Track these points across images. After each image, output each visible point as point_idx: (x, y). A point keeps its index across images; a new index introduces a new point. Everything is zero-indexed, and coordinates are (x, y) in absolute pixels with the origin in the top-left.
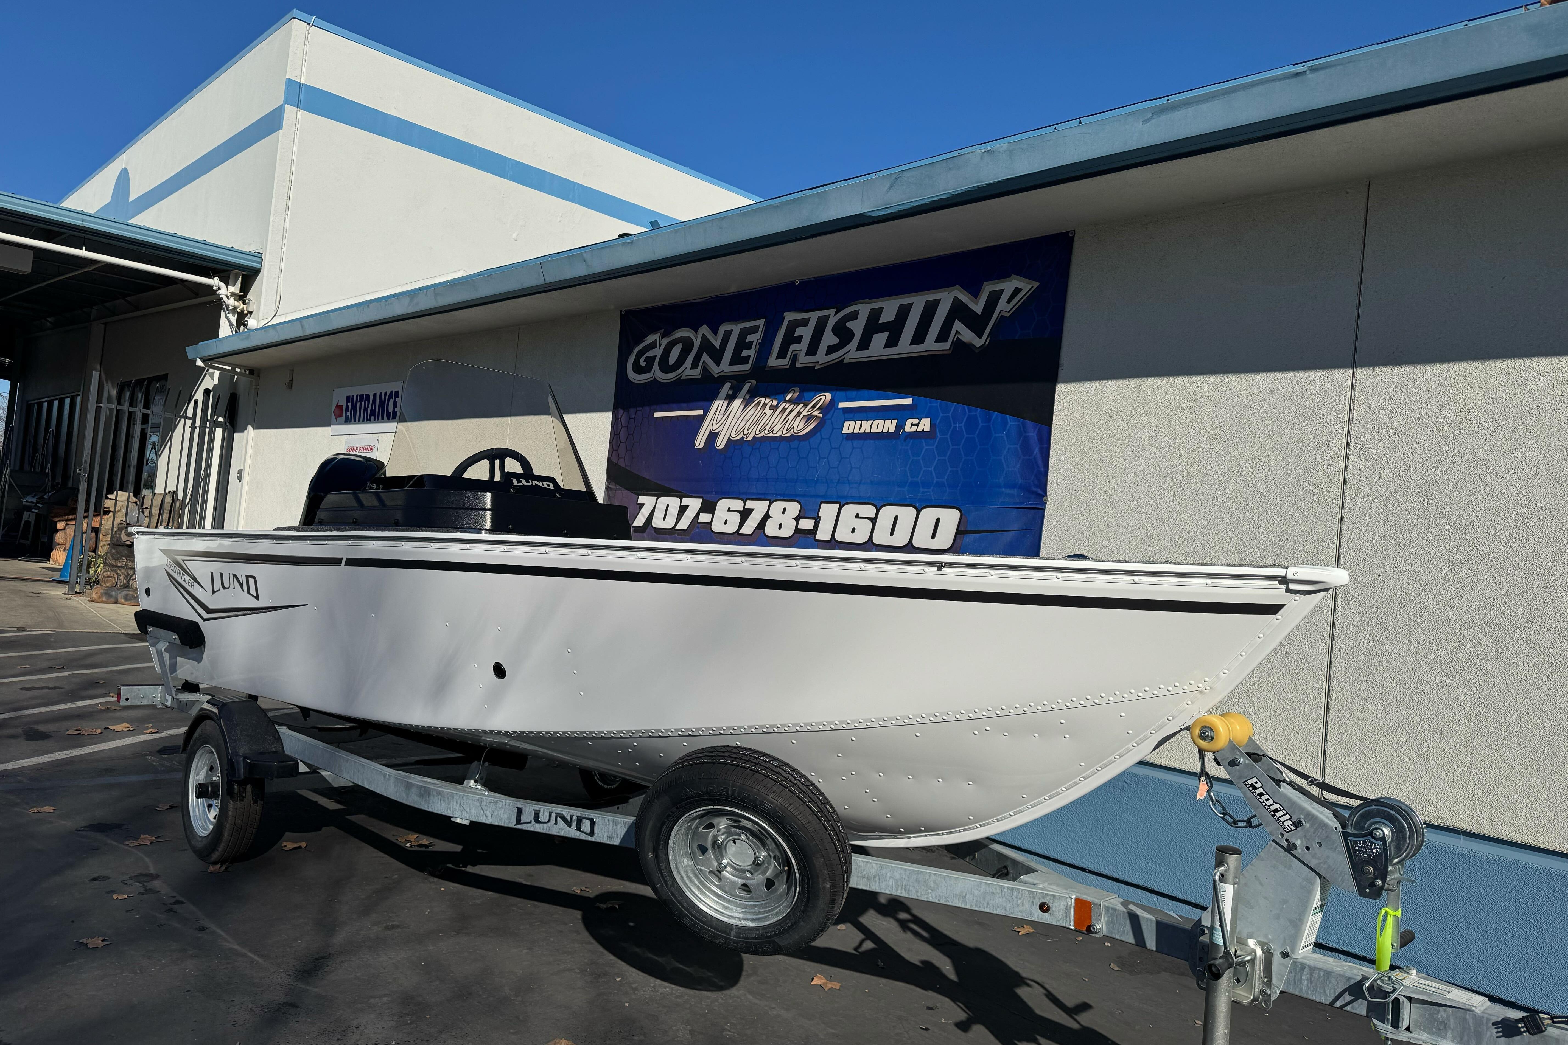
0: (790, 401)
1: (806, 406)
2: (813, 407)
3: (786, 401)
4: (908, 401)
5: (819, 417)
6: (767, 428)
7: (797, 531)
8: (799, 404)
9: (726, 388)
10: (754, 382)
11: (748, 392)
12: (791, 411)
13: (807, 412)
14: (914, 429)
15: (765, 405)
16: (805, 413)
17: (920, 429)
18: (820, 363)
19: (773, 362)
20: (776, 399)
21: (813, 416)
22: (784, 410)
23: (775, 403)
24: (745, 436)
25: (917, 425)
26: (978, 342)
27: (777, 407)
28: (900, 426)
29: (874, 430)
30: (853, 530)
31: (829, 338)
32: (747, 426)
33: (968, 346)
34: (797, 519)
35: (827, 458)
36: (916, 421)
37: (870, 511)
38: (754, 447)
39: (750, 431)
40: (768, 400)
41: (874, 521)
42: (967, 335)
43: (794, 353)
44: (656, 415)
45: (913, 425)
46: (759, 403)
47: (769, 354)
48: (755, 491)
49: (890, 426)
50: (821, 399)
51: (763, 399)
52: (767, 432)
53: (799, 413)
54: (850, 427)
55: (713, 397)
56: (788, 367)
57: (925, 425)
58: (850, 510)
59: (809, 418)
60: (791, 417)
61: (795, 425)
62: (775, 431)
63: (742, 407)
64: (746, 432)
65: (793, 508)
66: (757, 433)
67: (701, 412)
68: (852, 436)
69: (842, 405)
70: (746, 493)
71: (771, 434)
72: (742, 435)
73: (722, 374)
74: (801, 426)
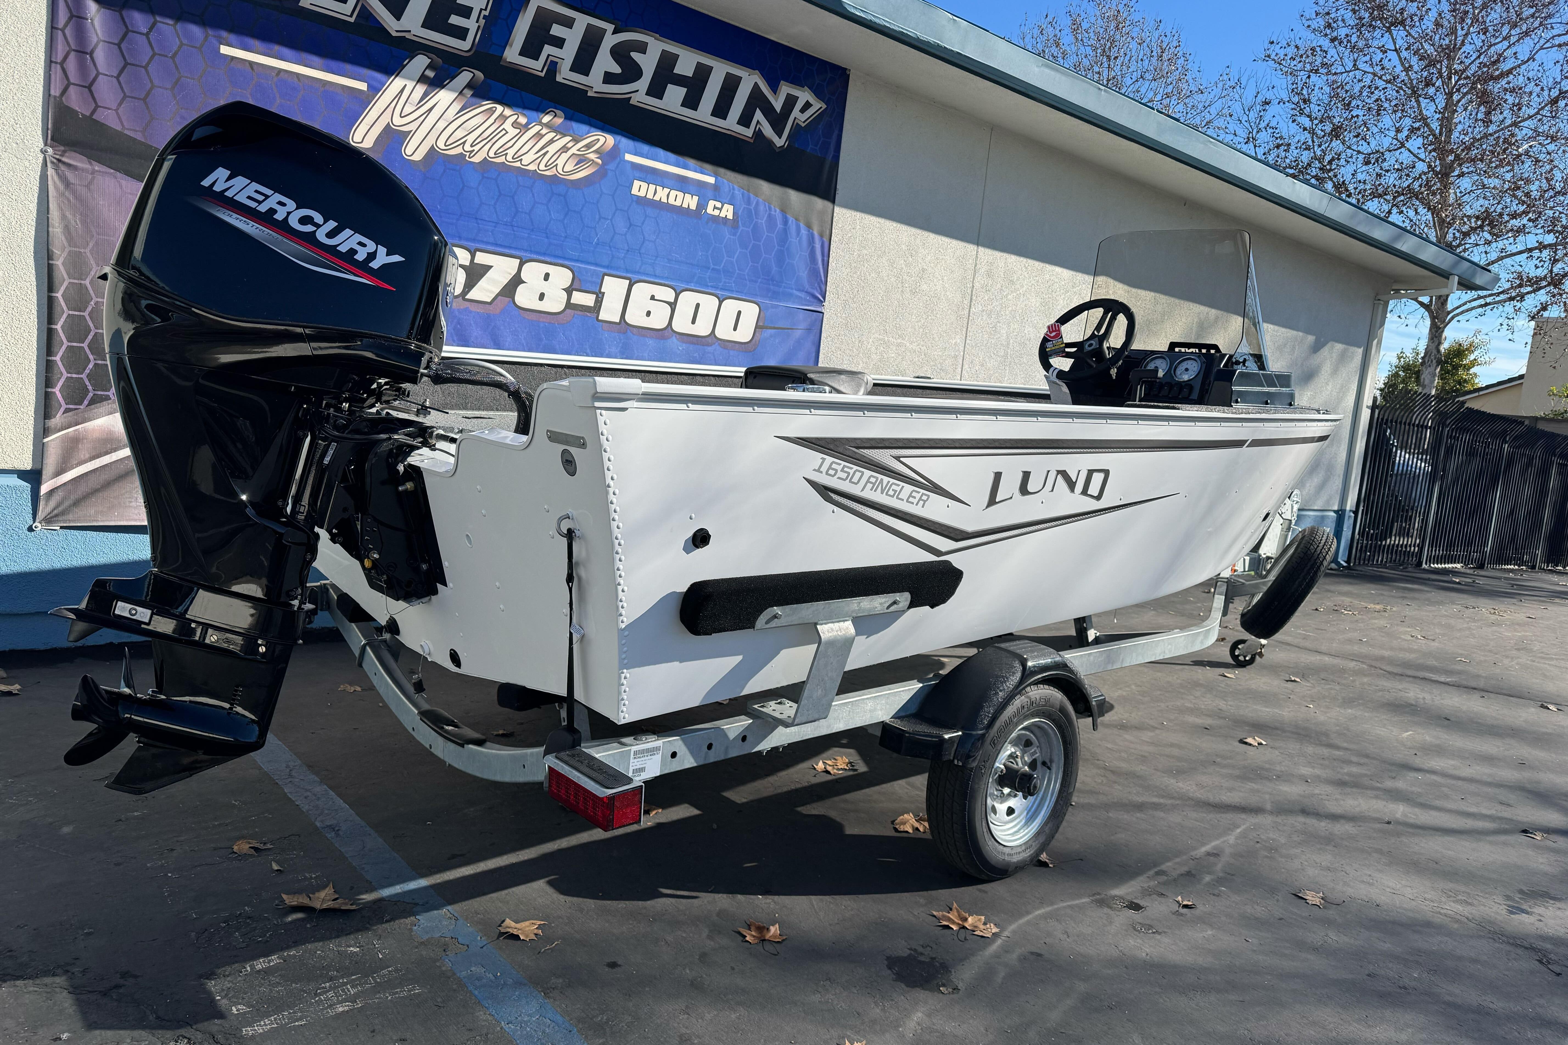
0: (547, 125)
1: (576, 141)
2: (588, 146)
3: (540, 123)
4: (711, 180)
5: (597, 164)
6: (511, 152)
7: (569, 305)
8: (565, 135)
9: (421, 62)
10: (480, 75)
11: (469, 86)
12: (552, 141)
13: (578, 150)
14: (716, 212)
15: (503, 118)
16: (574, 150)
17: (723, 215)
18: (594, 90)
19: (512, 54)
20: (524, 115)
21: (588, 158)
22: (539, 136)
23: (523, 120)
24: (468, 154)
25: (720, 209)
26: (779, 142)
27: (526, 127)
28: (701, 206)
29: (671, 201)
30: (648, 314)
31: (604, 62)
32: (470, 139)
33: (770, 143)
34: (569, 291)
35: (611, 220)
36: (719, 205)
37: (668, 294)
38: (486, 175)
39: (476, 148)
40: (508, 112)
41: (673, 305)
42: (768, 131)
43: (551, 58)
44: (225, 50)
45: (715, 208)
46: (492, 111)
47: (505, 41)
48: (491, 240)
49: (691, 202)
50: (598, 140)
51: (500, 108)
52: (509, 158)
53: (565, 149)
54: (640, 188)
55: (392, 68)
56: (543, 74)
57: (728, 212)
58: (642, 291)
59: (581, 160)
60: (552, 149)
61: (561, 162)
62: (526, 160)
63: (457, 107)
64: (467, 147)
65: (562, 276)
66: (492, 154)
67: (363, 86)
68: (643, 201)
69: (629, 157)
70: (474, 240)
71: (518, 164)
72: (459, 150)
73: (407, 36)
74: (569, 167)
